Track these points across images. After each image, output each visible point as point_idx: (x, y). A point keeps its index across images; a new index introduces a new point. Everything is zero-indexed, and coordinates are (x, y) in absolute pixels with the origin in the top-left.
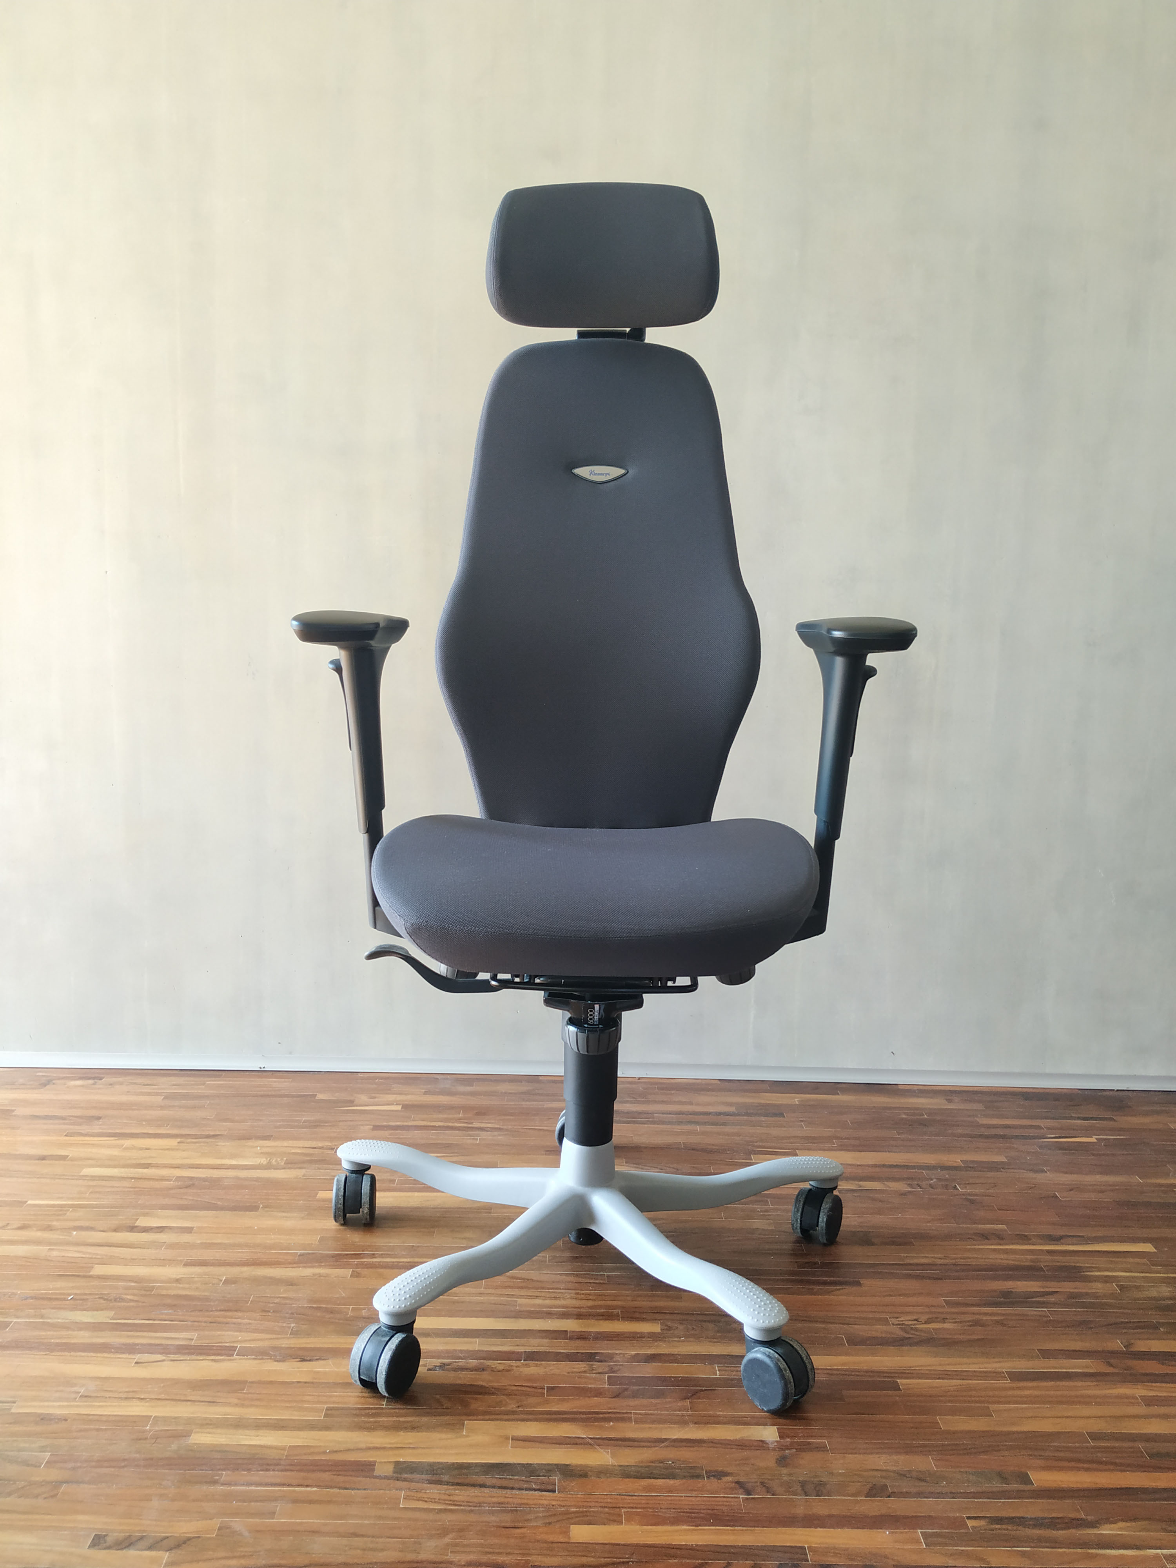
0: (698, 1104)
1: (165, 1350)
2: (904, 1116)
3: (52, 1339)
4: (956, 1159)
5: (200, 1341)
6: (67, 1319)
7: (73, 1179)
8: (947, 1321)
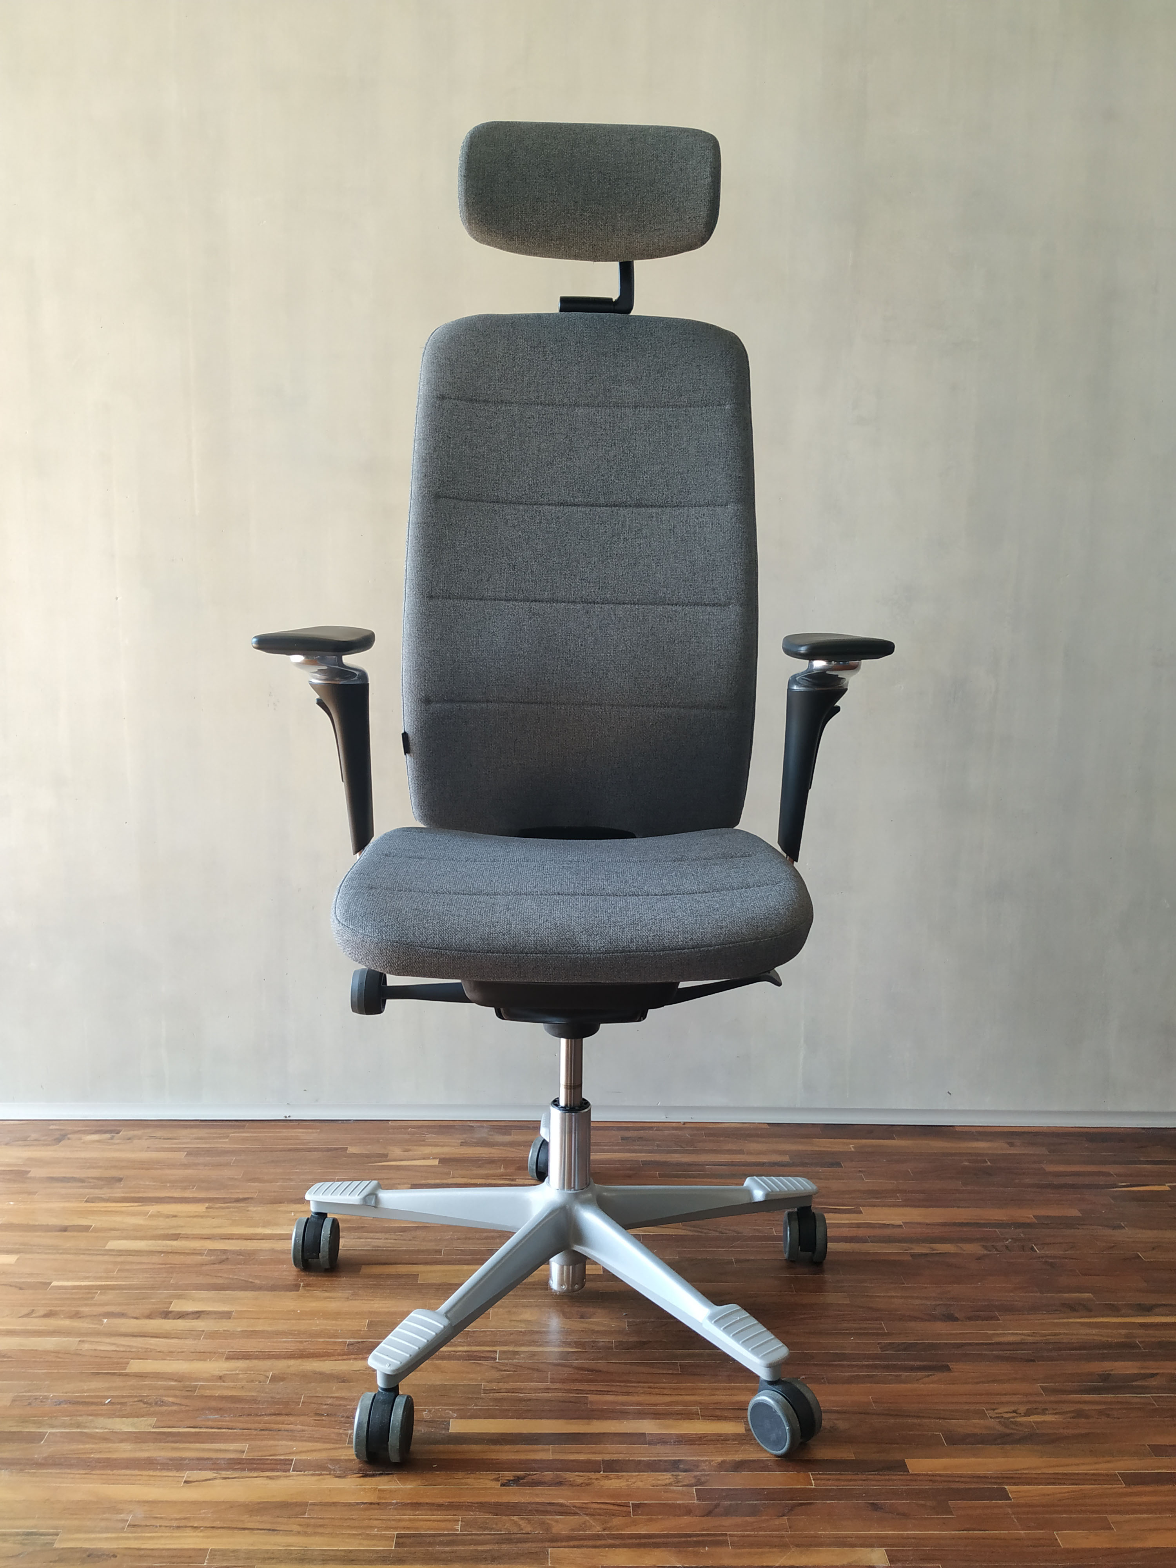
0: (749, 1153)
1: (215, 1465)
2: (967, 1164)
3: (92, 1453)
4: (1027, 1214)
5: (251, 1454)
6: (106, 1429)
7: (99, 1255)
8: (1047, 1412)
